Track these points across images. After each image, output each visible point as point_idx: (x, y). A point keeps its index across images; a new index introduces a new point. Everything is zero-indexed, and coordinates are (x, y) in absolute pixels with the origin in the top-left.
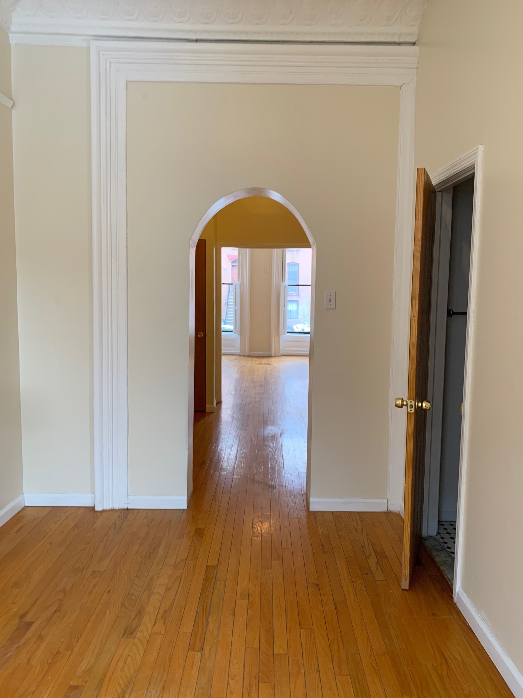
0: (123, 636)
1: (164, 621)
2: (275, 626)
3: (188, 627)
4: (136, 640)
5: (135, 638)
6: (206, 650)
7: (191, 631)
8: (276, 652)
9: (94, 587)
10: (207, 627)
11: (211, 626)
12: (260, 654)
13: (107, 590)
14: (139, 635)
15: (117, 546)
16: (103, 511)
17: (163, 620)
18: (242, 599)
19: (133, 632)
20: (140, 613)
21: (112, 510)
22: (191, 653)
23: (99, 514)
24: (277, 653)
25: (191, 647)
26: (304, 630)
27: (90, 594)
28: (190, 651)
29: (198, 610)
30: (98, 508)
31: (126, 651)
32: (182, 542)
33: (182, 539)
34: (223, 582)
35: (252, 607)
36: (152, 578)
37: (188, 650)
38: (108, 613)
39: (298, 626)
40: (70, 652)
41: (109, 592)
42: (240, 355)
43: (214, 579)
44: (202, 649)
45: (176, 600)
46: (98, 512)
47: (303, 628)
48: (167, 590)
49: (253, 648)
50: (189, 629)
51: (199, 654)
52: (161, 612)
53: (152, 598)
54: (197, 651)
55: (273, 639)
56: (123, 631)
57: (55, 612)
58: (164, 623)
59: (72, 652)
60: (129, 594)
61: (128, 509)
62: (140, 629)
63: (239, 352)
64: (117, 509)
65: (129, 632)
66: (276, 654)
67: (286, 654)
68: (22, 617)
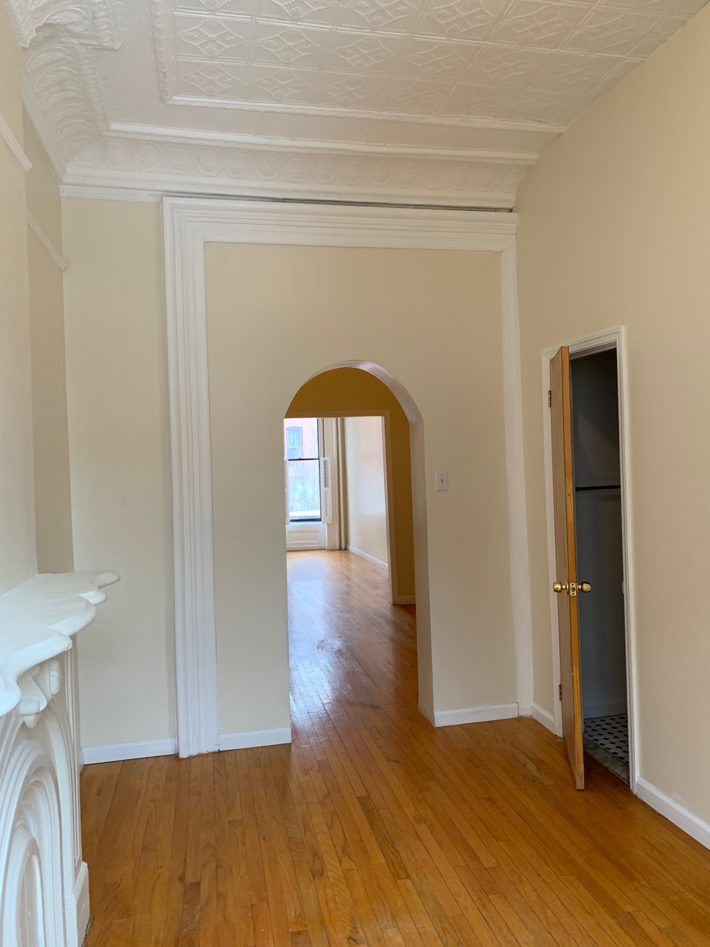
0: (314, 879)
1: (349, 857)
2: (470, 843)
3: (379, 859)
4: (331, 880)
5: (329, 878)
6: (414, 877)
7: (384, 861)
8: (486, 866)
9: (243, 836)
10: (399, 855)
11: (402, 853)
12: (472, 870)
13: (260, 837)
14: (330, 874)
15: (238, 793)
16: (190, 758)
17: (347, 857)
18: (419, 824)
19: (323, 871)
20: (315, 854)
21: (200, 756)
22: (399, 881)
23: (186, 761)
24: (489, 866)
26: (503, 842)
27: (244, 844)
28: (397, 880)
29: (378, 841)
30: (183, 755)
31: (328, 891)
34: (386, 811)
35: (435, 829)
36: (304, 818)
37: (395, 880)
38: (279, 860)
39: (494, 840)
40: (266, 902)
41: (264, 839)
43: (375, 809)
44: (408, 876)
45: (347, 835)
46: (184, 759)
47: (501, 841)
48: (330, 827)
49: (461, 866)
50: (382, 860)
51: (409, 881)
52: (339, 849)
53: (318, 838)
54: (404, 879)
55: (476, 855)
56: (311, 874)
57: (217, 868)
58: (350, 859)
59: (268, 902)
60: (289, 838)
61: (219, 752)
62: (328, 869)
64: (207, 753)
65: (318, 873)
66: (488, 868)
67: (498, 866)
68: (182, 878)
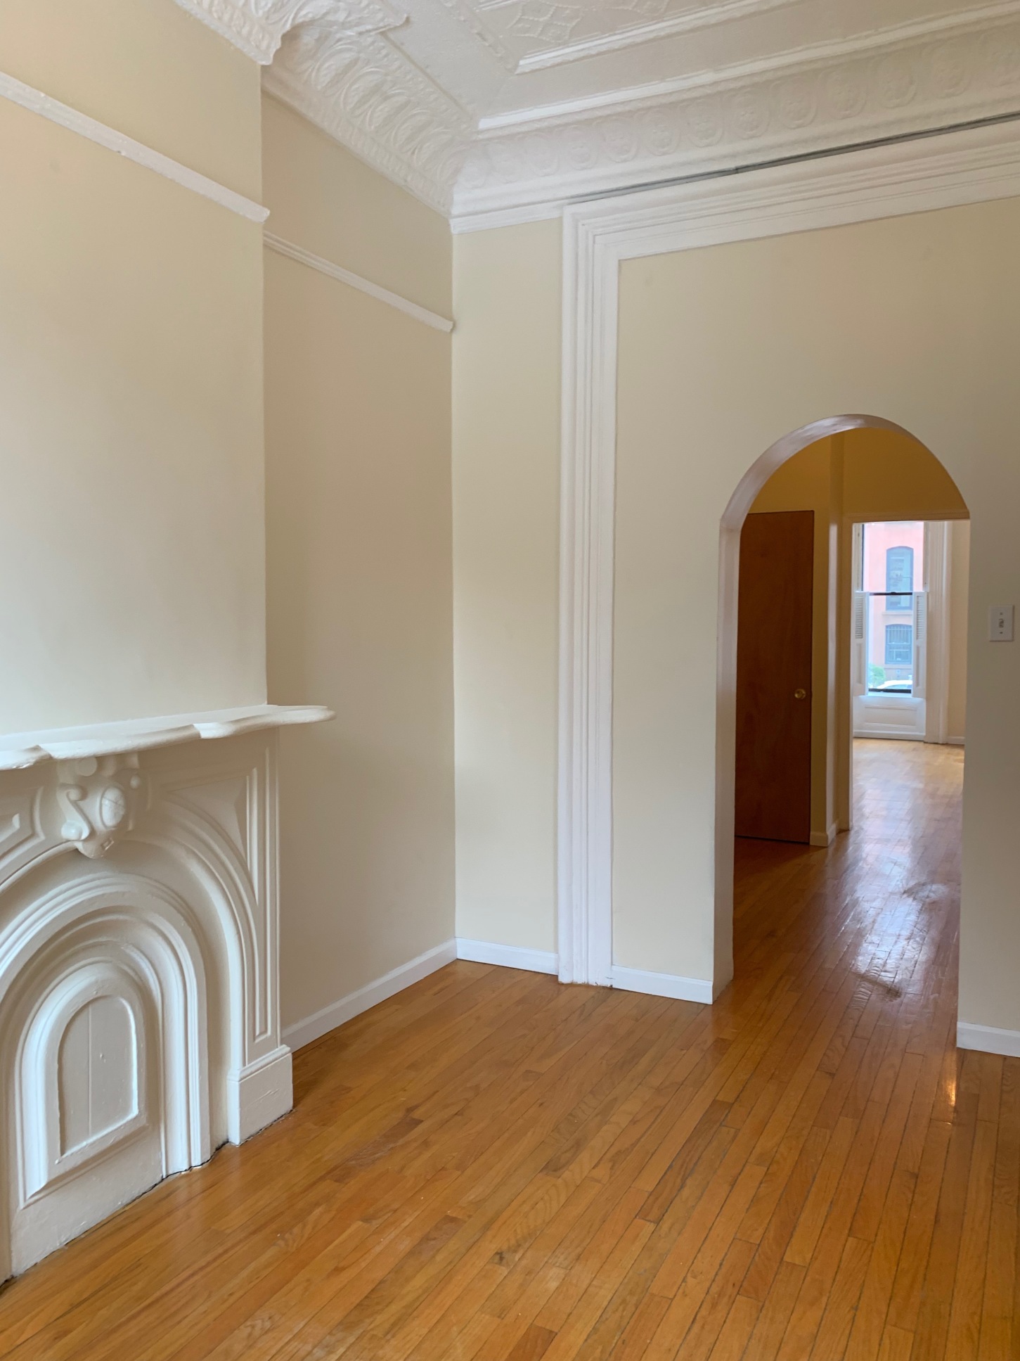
0: (541, 1171)
1: (613, 1166)
2: (801, 1219)
3: (647, 1183)
4: (560, 1181)
5: (559, 1178)
6: (665, 1226)
7: (651, 1189)
8: (786, 1259)
9: (522, 1092)
10: (679, 1190)
11: (686, 1192)
12: (757, 1254)
13: (539, 1101)
14: (566, 1174)
15: (576, 1042)
16: (572, 985)
17: (611, 1164)
18: (758, 1165)
19: (560, 1168)
20: (578, 1146)
21: (587, 986)
22: (639, 1221)
23: (563, 988)
24: (789, 1260)
25: (642, 1214)
27: (511, 1102)
28: (639, 1218)
29: (674, 1163)
30: (564, 978)
31: (539, 1191)
32: (684, 1055)
33: (685, 1051)
34: (733, 1131)
36: (616, 1099)
37: (636, 1217)
38: (529, 1134)
39: (847, 1232)
40: (459, 1173)
41: (541, 1104)
42: (926, 741)
43: (718, 1124)
44: (658, 1222)
45: (642, 1140)
46: (563, 984)
47: (855, 1237)
48: (634, 1122)
49: (748, 1242)
51: (652, 1227)
52: (613, 1150)
53: (605, 1128)
54: (649, 1221)
55: (791, 1238)
56: (544, 1164)
57: (456, 1114)
58: (612, 1168)
59: (463, 1172)
60: (570, 1114)
61: (611, 988)
62: (571, 1167)
63: (924, 734)
64: (595, 985)
65: (553, 1167)
66: (786, 1262)
67: (805, 1267)
68: (410, 1110)
